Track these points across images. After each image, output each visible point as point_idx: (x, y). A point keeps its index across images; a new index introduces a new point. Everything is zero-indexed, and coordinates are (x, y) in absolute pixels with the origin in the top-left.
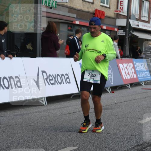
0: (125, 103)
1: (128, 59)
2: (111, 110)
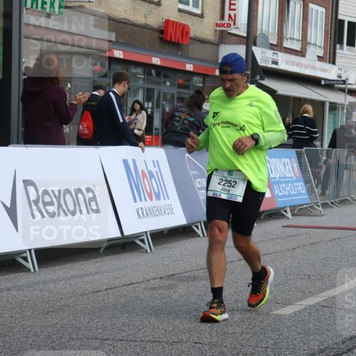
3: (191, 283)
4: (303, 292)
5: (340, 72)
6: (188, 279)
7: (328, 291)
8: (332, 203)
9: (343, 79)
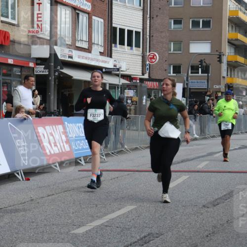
0: (50, 197)
1: (55, 117)
2: (24, 213)
3: (13, 214)
4: (93, 217)
5: (115, 63)
6: (11, 211)
7: (109, 215)
8: (112, 153)
9: (117, 67)
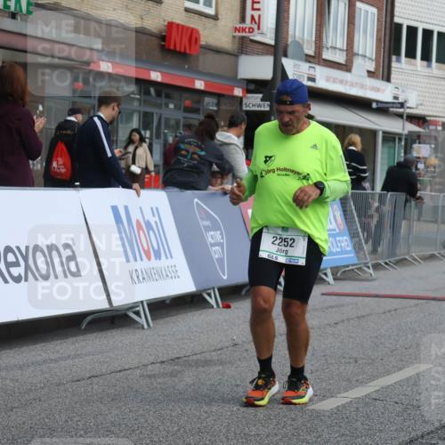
3: (201, 369)
4: (349, 381)
5: (396, 92)
6: (197, 364)
8: (386, 263)
9: (400, 101)
